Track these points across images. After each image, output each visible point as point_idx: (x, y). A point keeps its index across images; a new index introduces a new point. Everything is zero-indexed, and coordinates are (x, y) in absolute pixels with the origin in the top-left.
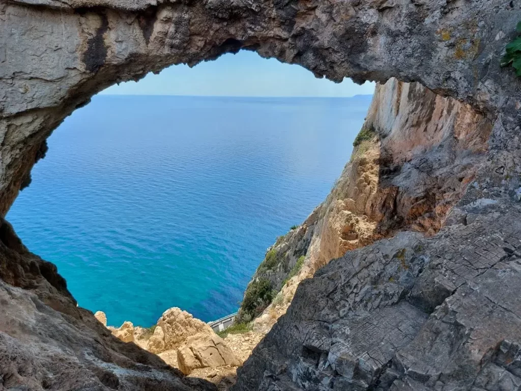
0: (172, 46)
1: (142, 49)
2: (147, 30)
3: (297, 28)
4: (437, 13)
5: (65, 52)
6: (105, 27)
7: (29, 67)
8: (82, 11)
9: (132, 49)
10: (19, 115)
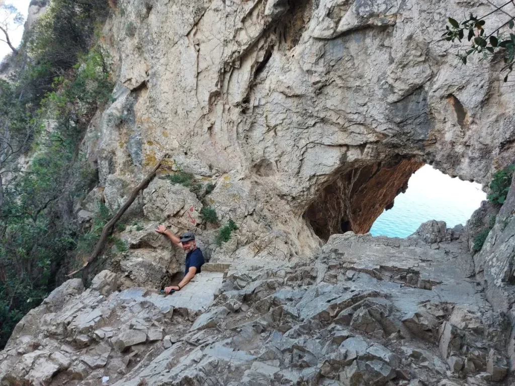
0: (371, 157)
1: (360, 157)
2: (362, 151)
3: (427, 151)
4: (498, 150)
5: (334, 158)
6: (348, 150)
7: (324, 162)
8: (341, 146)
9: (356, 157)
10: (320, 175)
